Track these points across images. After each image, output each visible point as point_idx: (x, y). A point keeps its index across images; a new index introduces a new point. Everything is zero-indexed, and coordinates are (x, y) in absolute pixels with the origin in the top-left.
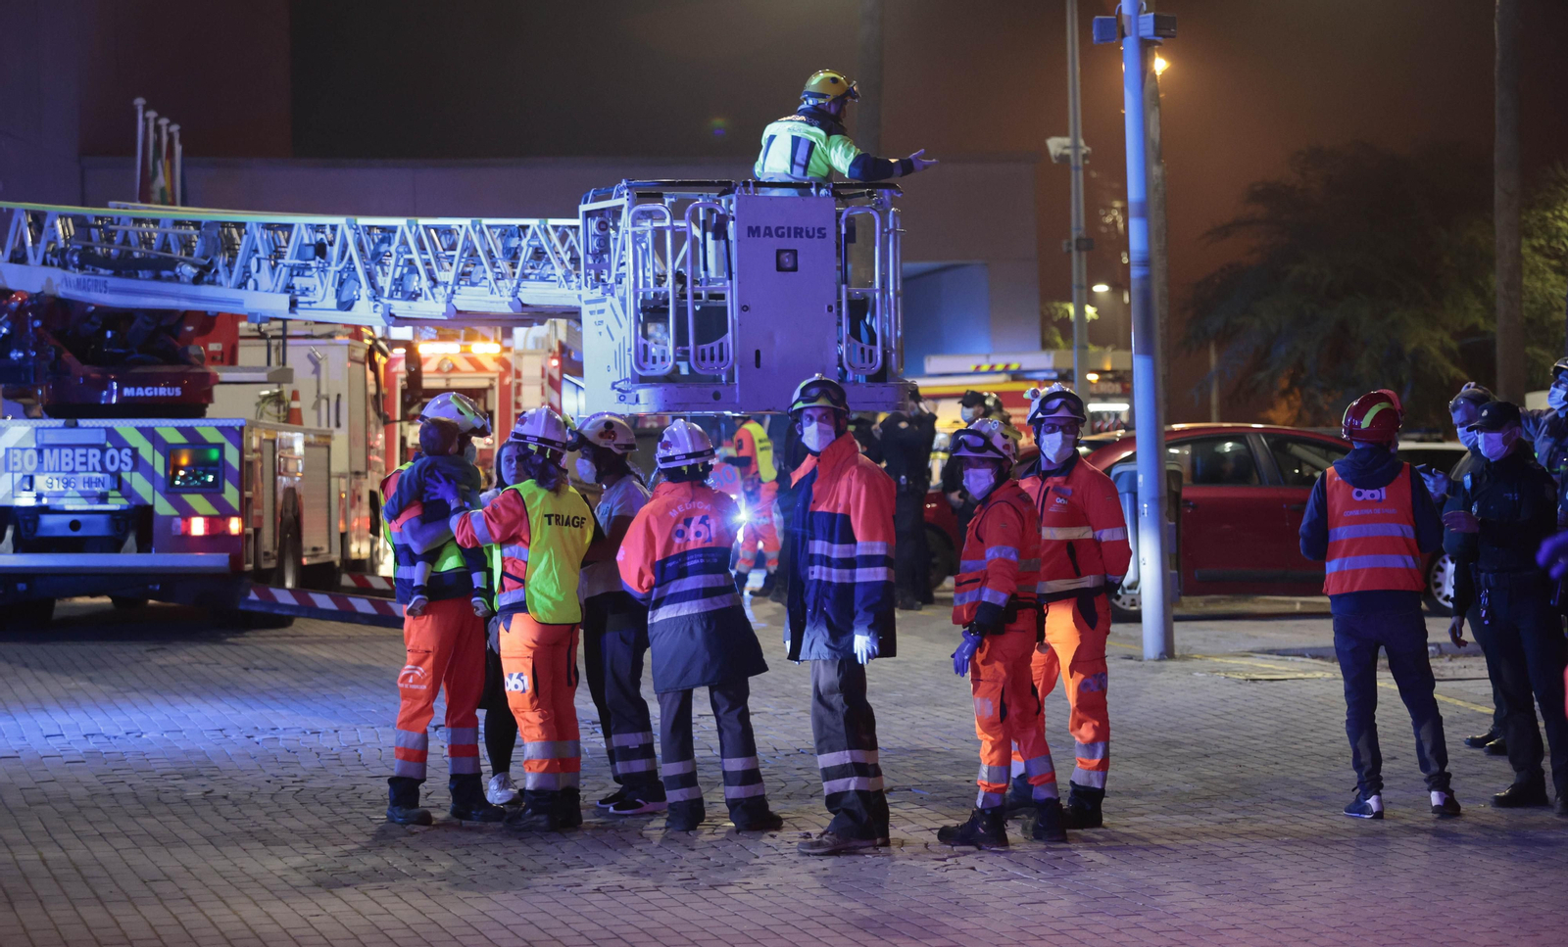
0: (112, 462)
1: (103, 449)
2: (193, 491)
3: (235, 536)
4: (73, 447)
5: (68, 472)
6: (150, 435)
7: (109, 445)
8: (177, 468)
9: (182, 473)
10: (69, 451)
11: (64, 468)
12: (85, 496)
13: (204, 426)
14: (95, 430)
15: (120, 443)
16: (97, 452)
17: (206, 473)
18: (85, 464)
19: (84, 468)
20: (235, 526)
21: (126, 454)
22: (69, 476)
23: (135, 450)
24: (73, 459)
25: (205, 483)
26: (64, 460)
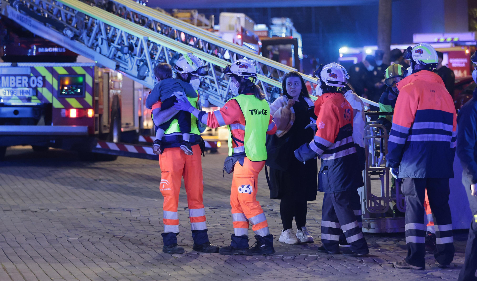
0: (33, 83)
1: (29, 77)
2: (71, 96)
3: (90, 118)
4: (15, 76)
5: (13, 88)
6: (51, 70)
7: (32, 75)
8: (64, 86)
9: (66, 88)
10: (13, 78)
11: (11, 85)
12: (21, 98)
13: (76, 66)
14: (26, 68)
15: (37, 74)
16: (26, 78)
17: (77, 88)
18: (21, 84)
19: (20, 85)
20: (90, 113)
21: (40, 79)
22: (13, 89)
23: (44, 78)
24: (15, 81)
25: (76, 93)
26: (11, 82)
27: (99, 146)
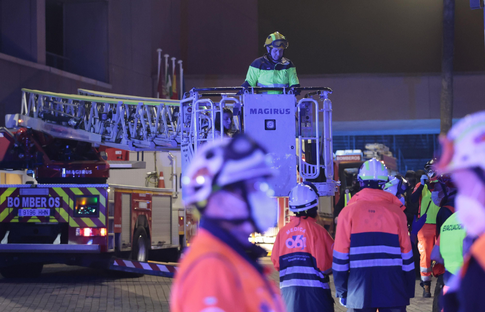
0: (51, 203)
1: (48, 198)
2: (87, 216)
3: (103, 237)
4: (35, 196)
5: (33, 208)
6: (68, 191)
7: (50, 196)
8: (80, 206)
9: (82, 208)
10: (33, 199)
11: (31, 206)
12: (39, 218)
13: (91, 187)
14: (45, 189)
15: (55, 195)
16: (45, 199)
17: (92, 209)
18: (40, 204)
19: (39, 206)
20: (103, 232)
21: (57, 200)
22: (33, 210)
23: (61, 198)
24: (35, 202)
25: (91, 213)
26: (31, 202)
27: (116, 263)
